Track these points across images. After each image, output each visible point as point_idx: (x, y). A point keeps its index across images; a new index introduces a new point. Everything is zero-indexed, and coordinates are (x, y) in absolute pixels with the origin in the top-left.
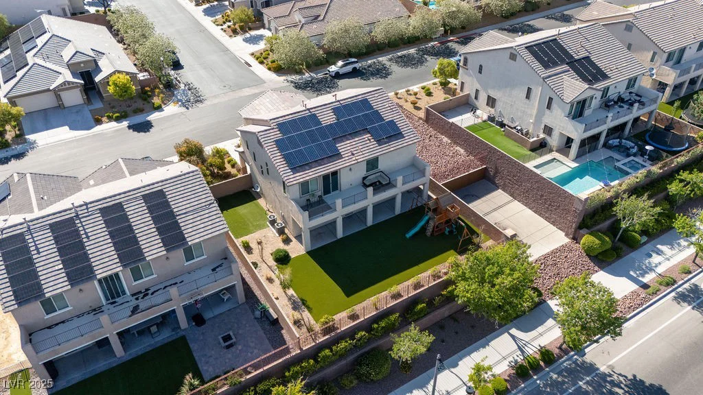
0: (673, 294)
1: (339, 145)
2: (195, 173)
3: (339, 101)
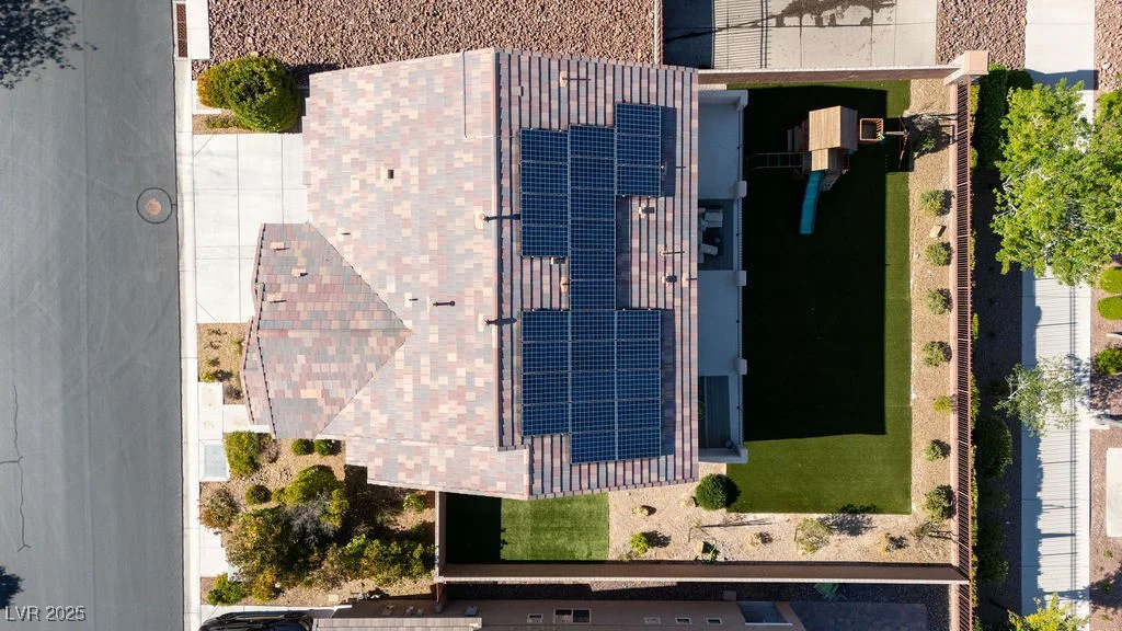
1: (635, 296)
3: (500, 218)
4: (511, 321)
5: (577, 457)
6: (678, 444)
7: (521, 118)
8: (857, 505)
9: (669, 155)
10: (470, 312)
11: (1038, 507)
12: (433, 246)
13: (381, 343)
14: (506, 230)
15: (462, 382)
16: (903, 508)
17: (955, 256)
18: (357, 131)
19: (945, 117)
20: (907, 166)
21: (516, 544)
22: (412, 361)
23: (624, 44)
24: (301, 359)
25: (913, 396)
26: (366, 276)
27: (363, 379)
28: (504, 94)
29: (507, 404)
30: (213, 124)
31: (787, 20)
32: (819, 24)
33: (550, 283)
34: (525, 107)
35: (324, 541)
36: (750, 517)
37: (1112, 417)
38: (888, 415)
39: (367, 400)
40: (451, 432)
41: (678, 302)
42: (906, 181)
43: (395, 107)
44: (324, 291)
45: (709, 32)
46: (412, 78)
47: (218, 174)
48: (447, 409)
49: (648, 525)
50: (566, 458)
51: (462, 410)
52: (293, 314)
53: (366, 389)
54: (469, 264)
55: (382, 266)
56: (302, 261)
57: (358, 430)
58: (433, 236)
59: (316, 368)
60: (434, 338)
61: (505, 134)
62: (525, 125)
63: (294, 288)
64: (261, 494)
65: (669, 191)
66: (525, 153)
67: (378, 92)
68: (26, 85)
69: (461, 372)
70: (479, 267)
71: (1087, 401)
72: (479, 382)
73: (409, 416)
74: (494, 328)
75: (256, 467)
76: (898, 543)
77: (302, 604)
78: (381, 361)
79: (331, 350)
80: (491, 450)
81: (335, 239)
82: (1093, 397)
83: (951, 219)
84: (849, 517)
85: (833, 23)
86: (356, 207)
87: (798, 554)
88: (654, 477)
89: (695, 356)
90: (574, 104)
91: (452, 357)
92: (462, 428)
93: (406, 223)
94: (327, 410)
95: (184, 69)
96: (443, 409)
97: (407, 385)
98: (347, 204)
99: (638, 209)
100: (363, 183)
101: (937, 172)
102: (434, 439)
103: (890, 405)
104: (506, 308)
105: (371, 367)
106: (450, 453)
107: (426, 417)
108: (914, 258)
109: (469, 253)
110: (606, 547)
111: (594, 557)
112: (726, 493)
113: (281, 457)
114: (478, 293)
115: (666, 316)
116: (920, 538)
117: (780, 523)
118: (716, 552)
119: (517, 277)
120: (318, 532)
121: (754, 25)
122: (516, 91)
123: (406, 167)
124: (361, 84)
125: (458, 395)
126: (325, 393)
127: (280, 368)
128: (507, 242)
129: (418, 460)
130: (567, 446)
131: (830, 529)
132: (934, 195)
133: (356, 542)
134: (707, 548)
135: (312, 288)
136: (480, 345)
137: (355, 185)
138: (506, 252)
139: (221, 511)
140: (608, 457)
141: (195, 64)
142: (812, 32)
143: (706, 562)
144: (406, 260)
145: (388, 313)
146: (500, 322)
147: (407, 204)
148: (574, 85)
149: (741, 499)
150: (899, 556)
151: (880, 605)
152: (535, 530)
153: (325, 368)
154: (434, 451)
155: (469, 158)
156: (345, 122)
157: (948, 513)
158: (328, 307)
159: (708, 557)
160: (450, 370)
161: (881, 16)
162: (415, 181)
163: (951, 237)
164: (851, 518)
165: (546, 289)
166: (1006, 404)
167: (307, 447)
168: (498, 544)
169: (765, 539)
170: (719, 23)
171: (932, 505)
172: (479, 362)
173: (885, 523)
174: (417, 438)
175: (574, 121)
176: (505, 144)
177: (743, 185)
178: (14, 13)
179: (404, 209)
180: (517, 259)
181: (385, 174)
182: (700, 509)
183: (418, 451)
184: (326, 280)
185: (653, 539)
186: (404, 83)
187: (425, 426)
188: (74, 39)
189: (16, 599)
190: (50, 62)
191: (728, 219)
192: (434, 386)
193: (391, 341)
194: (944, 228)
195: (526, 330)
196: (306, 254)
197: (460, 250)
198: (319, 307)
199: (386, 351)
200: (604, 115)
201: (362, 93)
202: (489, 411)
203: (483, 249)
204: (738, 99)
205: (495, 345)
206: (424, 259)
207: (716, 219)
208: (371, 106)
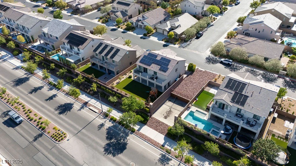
0: (164, 154)
1: (153, 64)
65: (159, 70)
66: (169, 60)
82: (105, 112)
99: (159, 67)
115: (150, 66)
119: (160, 56)
122: (174, 61)
128: (164, 57)
165: (158, 58)
175: (169, 64)
195: (156, 56)
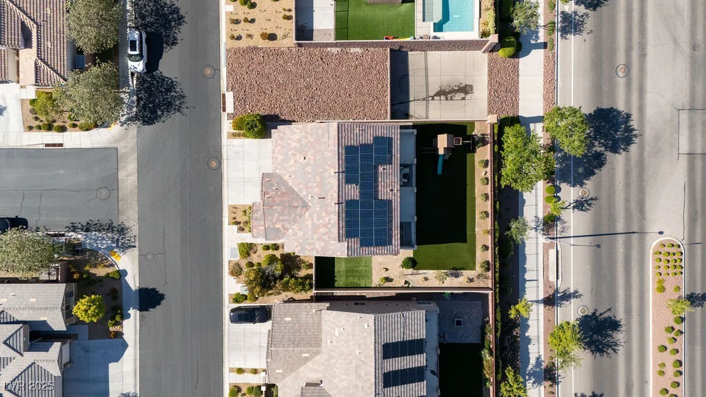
1: (380, 196)
2: (376, 319)
3: (339, 172)
4: (342, 203)
5: (362, 245)
6: (393, 242)
7: (345, 142)
8: (458, 267)
9: (390, 152)
10: (329, 201)
11: (525, 270)
12: (318, 180)
13: (301, 210)
14: (341, 176)
15: (327, 222)
16: (473, 268)
17: (490, 182)
18: (293, 145)
19: (486, 135)
20: (474, 151)
21: (340, 281)
22: (311, 216)
23: (377, 108)
24: (276, 215)
25: (476, 230)
26: (296, 189)
27: (295, 221)
28: (340, 136)
29: (341, 229)
30: (234, 135)
31: (435, 98)
32: (447, 99)
33: (354, 192)
34: (346, 139)
35: (275, 279)
36: (421, 271)
37: (551, 238)
38: (468, 236)
39: (296, 228)
40: (324, 237)
41: (393, 197)
42: (474, 156)
43: (306, 138)
44: (283, 194)
45: (408, 102)
46: (312, 129)
47: (237, 153)
48: (322, 230)
49: (386, 275)
50: (359, 245)
51: (327, 230)
52: (274, 201)
53: (296, 224)
54: (329, 186)
55: (301, 186)
56: (276, 185)
57: (293, 238)
58: (318, 177)
59: (280, 218)
60: (318, 209)
61: (340, 147)
62: (346, 144)
63: (274, 193)
64: (251, 264)
65: (390, 163)
66: (346, 153)
67: (300, 133)
68: (169, 121)
69: (327, 219)
70: (332, 187)
71: (542, 232)
72: (332, 222)
73: (310, 233)
74: (337, 205)
75: (249, 255)
76: (471, 280)
77: (265, 303)
78: (301, 216)
79: (286, 212)
80: (335, 242)
81: (286, 178)
82: (544, 231)
83: (488, 169)
84: (455, 271)
85: (451, 99)
86: (293, 168)
87: (437, 284)
88: (386, 252)
89: (399, 214)
90: (361, 138)
91: (324, 214)
92: (327, 236)
93: (310, 173)
94: (283, 232)
95: (224, 116)
96: (321, 230)
97: (310, 223)
98: (290, 167)
99: (381, 169)
100: (295, 160)
101: (484, 153)
102: (318, 239)
103: (468, 233)
104: (341, 199)
105: (298, 218)
106: (322, 244)
107: (315, 233)
108: (476, 182)
109: (329, 183)
110: (371, 282)
111: (367, 286)
112: (412, 263)
113: (258, 252)
114: (332, 195)
115: (390, 202)
116: (479, 278)
117: (431, 273)
118: (409, 284)
119: (344, 190)
120: (273, 275)
121: (424, 99)
122: (344, 134)
123: (309, 156)
124: (295, 130)
125: (326, 226)
126: (283, 226)
127: (270, 218)
128: (341, 180)
129: (312, 247)
130: (359, 242)
131: (448, 275)
132: (482, 161)
133: (286, 279)
134: (406, 282)
135: (279, 193)
136: (332, 210)
137: (293, 161)
138: (341, 182)
139: (236, 271)
140: (371, 245)
141: (228, 114)
142: (444, 102)
143: (406, 287)
144: (309, 185)
145: (303, 201)
146: (338, 204)
147: (310, 167)
148: (361, 132)
149: (418, 266)
150: (472, 285)
151: (466, 302)
152: (347, 276)
153: (283, 218)
154: (317, 243)
155: (329, 154)
156: (290, 142)
157: (488, 269)
158: (285, 199)
159: (407, 285)
160: (323, 218)
161: (468, 97)
162: (312, 160)
163: (489, 175)
164: (456, 271)
165: (352, 194)
166: (509, 233)
167: (267, 248)
168: (334, 281)
169: (426, 279)
170: (411, 98)
171: (482, 267)
172: (332, 216)
173: (467, 274)
174: (313, 239)
175: (361, 143)
176: (340, 150)
177: (415, 160)
178: (165, 97)
179: (309, 169)
180: (344, 185)
181: (303, 158)
182: (404, 269)
183: (312, 244)
184: (284, 191)
185: (388, 279)
186: (309, 131)
187: (315, 235)
188: (186, 105)
189: (163, 302)
190: (178, 113)
191: (411, 170)
192: (318, 223)
193: (304, 209)
194: (486, 172)
195: (346, 206)
196: (277, 182)
197: (326, 182)
198: (282, 199)
199: (303, 212)
200: (370, 140)
201: (295, 133)
202: (335, 230)
203: (334, 182)
204: (413, 133)
205: (337, 210)
206: (315, 184)
207: (407, 170)
208: (298, 137)
